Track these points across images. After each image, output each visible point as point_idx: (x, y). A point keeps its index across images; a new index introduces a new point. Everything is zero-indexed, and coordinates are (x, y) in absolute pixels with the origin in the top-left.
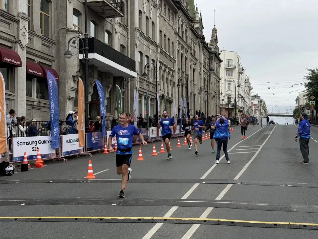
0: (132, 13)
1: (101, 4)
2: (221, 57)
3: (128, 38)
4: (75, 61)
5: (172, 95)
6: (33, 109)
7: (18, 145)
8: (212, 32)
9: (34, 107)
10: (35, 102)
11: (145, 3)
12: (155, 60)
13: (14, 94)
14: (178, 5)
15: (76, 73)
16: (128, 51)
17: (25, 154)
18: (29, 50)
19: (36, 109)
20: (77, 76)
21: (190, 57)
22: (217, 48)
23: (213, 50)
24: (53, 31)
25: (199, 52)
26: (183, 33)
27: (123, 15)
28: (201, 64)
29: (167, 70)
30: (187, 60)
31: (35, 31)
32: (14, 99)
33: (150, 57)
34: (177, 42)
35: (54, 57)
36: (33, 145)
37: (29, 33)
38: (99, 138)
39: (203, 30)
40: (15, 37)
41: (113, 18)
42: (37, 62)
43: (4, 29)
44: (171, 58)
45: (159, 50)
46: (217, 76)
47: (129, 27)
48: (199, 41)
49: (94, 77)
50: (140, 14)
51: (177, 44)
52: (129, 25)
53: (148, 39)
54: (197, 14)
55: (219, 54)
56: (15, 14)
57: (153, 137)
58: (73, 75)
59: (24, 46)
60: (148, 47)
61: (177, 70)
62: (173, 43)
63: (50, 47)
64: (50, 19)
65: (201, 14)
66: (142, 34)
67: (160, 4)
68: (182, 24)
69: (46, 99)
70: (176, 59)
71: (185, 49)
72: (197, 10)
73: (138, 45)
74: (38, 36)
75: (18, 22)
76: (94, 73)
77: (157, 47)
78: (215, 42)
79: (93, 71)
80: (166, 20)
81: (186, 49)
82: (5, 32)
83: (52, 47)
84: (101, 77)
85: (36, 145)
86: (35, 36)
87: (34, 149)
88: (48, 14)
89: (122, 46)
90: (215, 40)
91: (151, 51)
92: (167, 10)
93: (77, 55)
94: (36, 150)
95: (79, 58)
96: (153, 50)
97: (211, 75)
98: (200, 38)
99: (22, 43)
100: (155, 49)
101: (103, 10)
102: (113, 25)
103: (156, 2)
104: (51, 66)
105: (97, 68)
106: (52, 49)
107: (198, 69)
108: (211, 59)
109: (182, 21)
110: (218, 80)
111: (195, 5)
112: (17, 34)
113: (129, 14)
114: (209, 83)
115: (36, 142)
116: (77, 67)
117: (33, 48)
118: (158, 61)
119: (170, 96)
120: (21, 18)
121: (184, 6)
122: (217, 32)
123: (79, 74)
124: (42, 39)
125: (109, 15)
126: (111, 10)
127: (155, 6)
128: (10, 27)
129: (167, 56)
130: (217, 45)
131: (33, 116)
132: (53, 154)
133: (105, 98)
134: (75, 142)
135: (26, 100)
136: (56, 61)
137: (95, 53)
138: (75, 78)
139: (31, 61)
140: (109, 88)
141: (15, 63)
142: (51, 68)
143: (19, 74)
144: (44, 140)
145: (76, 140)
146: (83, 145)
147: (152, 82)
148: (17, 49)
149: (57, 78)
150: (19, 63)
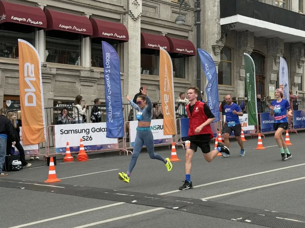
4: (214, 28)
7: (61, 134)
13: (123, 74)
15: (216, 42)
17: (68, 144)
20: (217, 47)
32: (123, 80)
35: (191, 26)
40: (124, 8)
42: (166, 34)
49: (247, 46)
58: (212, 46)
59: (136, 17)
63: (185, 15)
74: (165, 3)
76: (247, 41)
79: (247, 38)
82: (108, 2)
84: (267, 45)
85: (88, 133)
86: (162, 4)
87: (86, 138)
93: (217, 20)
95: (220, 24)
99: (133, 14)
104: (187, 37)
105: (252, 33)
106: (188, 16)
112: (127, 3)
115: (89, 130)
116: (216, 35)
117: (159, 18)
123: (220, 44)
124: (173, 7)
132: (114, 144)
133: (272, 71)
134: (156, 129)
135: (141, 79)
136: (193, 31)
137: (237, 15)
138: (216, 49)
139: (157, 34)
140: (277, 58)
141: (118, 38)
142: (186, 40)
143: (129, 49)
144: (101, 128)
145: (159, 127)
146: (173, 134)
148: (126, 21)
149: (192, 51)
150: (124, 37)
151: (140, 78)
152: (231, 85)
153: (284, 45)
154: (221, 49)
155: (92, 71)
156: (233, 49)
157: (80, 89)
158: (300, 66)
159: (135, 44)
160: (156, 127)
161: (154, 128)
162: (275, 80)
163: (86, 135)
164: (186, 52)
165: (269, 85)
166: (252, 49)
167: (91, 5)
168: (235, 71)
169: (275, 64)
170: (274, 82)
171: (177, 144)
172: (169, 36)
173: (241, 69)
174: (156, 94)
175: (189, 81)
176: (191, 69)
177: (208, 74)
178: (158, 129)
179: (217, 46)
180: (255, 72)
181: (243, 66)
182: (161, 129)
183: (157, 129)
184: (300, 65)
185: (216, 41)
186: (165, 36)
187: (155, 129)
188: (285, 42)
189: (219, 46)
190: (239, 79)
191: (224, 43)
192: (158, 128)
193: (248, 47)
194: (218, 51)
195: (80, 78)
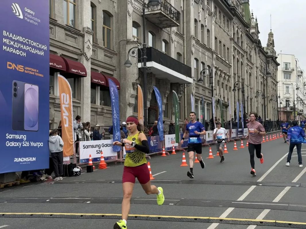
0: (188, 22)
1: (158, 15)
2: (278, 60)
3: (184, 46)
4: (134, 70)
5: (228, 99)
6: (97, 115)
7: (84, 148)
8: (268, 36)
9: (98, 113)
10: (99, 109)
11: (200, 12)
12: (211, 66)
13: (80, 102)
14: (233, 12)
15: (136, 80)
16: (184, 58)
17: (90, 156)
18: (93, 61)
19: (99, 115)
20: (136, 84)
21: (246, 62)
22: (274, 52)
23: (270, 54)
24: (114, 43)
25: (255, 56)
26: (238, 38)
27: (179, 25)
28: (257, 68)
29: (223, 75)
30: (243, 64)
31: (98, 43)
32: (80, 107)
33: (205, 63)
34: (233, 47)
35: (115, 67)
36: (97, 149)
37: (93, 45)
38: (157, 141)
39: (259, 35)
40: (81, 50)
41: (170, 28)
43: (71, 43)
44: (227, 63)
45: (215, 56)
46: (275, 80)
47: (185, 35)
48: (255, 46)
49: (152, 84)
50: (196, 22)
51: (232, 50)
52: (185, 33)
53: (203, 46)
54: (252, 20)
55: (276, 58)
56: (80, 29)
57: (209, 141)
58: (132, 83)
59: (88, 58)
60: (203, 54)
61: (233, 75)
62: (228, 49)
63: (111, 58)
64: (111, 31)
65: (256, 19)
66: (197, 42)
67: (216, 12)
68: (237, 30)
69: (108, 106)
70: (231, 64)
71: (240, 54)
72: (252, 15)
73: (193, 52)
74: (101, 48)
75: (83, 36)
77: (213, 53)
78: (271, 46)
79: (152, 79)
80: (221, 27)
81: (242, 54)
82: (71, 45)
83: (114, 58)
84: (159, 84)
85: (99, 148)
86: (99, 48)
87: (98, 151)
88: (110, 28)
89: (179, 54)
90: (271, 44)
91: (206, 57)
92: (222, 17)
93: (137, 64)
94: (100, 152)
95: (138, 67)
96: (208, 57)
97: (268, 78)
98: (256, 43)
99: (87, 55)
100: (210, 55)
101: (160, 20)
102: (169, 35)
103: (211, 10)
104: (112, 75)
105: (155, 75)
107: (254, 74)
108: (267, 63)
109: (237, 27)
110: (275, 83)
111: (251, 11)
112: (83, 47)
113: (185, 23)
114: (265, 87)
115: (100, 145)
116: (136, 75)
117: (97, 60)
118: (214, 67)
119: (226, 100)
120: (86, 32)
121: (239, 13)
122: (274, 36)
123: (138, 82)
124: (105, 51)
125: (165, 26)
126: (168, 20)
127: (210, 14)
128: (76, 41)
129: (223, 62)
130: (273, 49)
131: (97, 121)
132: (115, 156)
133: (163, 104)
136: (117, 71)
137: (152, 62)
139: (94, 71)
140: (166, 94)
141: (80, 73)
142: (112, 77)
144: (107, 144)
147: (208, 88)
148: (82, 61)
149: (118, 86)
150: (84, 73)
151: (90, 106)
153: (170, 85)
157: (53, 114)
167: (61, 47)
169: (165, 98)
173: (147, 101)
174: (95, 119)
181: (148, 99)
186: (101, 73)
188: (171, 82)
191: (140, 81)
194: (136, 87)
195: (54, 105)
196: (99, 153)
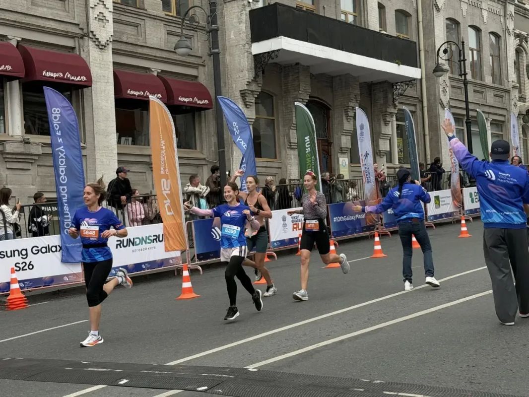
4: (242, 60)
12: (500, 33)
13: (85, 145)
15: (247, 85)
16: (418, 22)
18: (119, 46)
20: (250, 92)
31: (146, 8)
32: (86, 156)
33: (482, 27)
35: (202, 57)
36: (17, 259)
40: (81, 26)
42: (158, 73)
43: (50, 11)
45: (511, 8)
49: (299, 90)
58: (240, 91)
59: (103, 43)
60: (475, 6)
63: (190, 38)
73: (441, 6)
74: (154, 18)
76: (299, 81)
77: (505, 3)
82: (50, 17)
83: (195, 38)
84: (332, 87)
85: (25, 257)
86: (148, 19)
87: (21, 266)
89: (402, 15)
91: (485, 14)
93: (247, 46)
94: (26, 267)
95: (251, 53)
96: (490, 11)
99: (97, 37)
100: (497, 7)
104: (196, 77)
105: (307, 68)
106: (196, 40)
112: (85, 18)
115: (26, 250)
116: (247, 72)
117: (144, 45)
118: (509, 34)
123: (254, 87)
124: (168, 24)
128: (67, 6)
132: (72, 275)
133: (344, 132)
134: (150, 243)
135: (118, 154)
136: (206, 66)
137: (280, 37)
138: (247, 96)
139: (142, 72)
140: (349, 110)
141: (73, 80)
142: (195, 82)
143: (94, 101)
144: (49, 245)
145: (155, 237)
146: (182, 248)
147: (493, 85)
148: (86, 50)
149: (206, 102)
150: (84, 78)
151: (116, 151)
152: (276, 158)
153: (360, 87)
154: (256, 96)
155: (26, 142)
156: (276, 95)
157: (4, 175)
158: (387, 122)
159: (105, 91)
160: (150, 238)
161: (148, 241)
162: (348, 147)
163: (21, 261)
164: (196, 103)
165: (339, 155)
166: (308, 96)
167: (19, 22)
168: (281, 133)
169: (347, 119)
170: (347, 150)
171: (189, 266)
172: (164, 76)
173: (291, 130)
174: (146, 180)
175: (203, 154)
176: (206, 133)
177: (238, 139)
178: (155, 241)
179: (249, 90)
180: (315, 135)
181: (294, 124)
182: (160, 241)
183: (153, 242)
184: (388, 120)
185: (247, 83)
186: (157, 75)
187: (150, 241)
188: (360, 82)
189: (252, 91)
190: (288, 147)
191: (261, 85)
192: (154, 239)
193: (300, 92)
194: (251, 99)
195: (4, 156)
196: (23, 270)
